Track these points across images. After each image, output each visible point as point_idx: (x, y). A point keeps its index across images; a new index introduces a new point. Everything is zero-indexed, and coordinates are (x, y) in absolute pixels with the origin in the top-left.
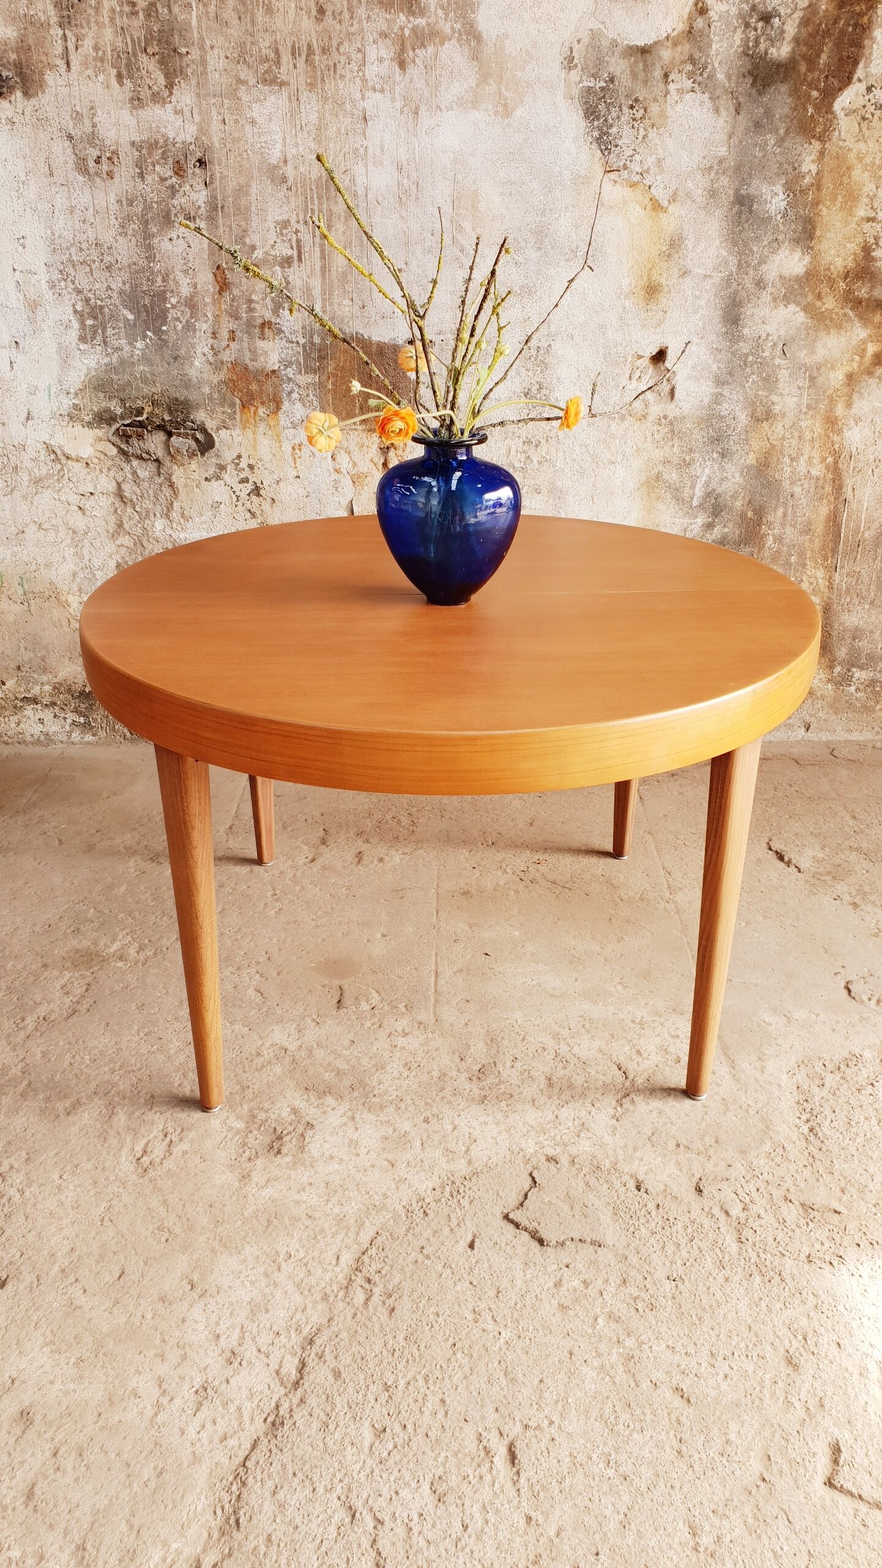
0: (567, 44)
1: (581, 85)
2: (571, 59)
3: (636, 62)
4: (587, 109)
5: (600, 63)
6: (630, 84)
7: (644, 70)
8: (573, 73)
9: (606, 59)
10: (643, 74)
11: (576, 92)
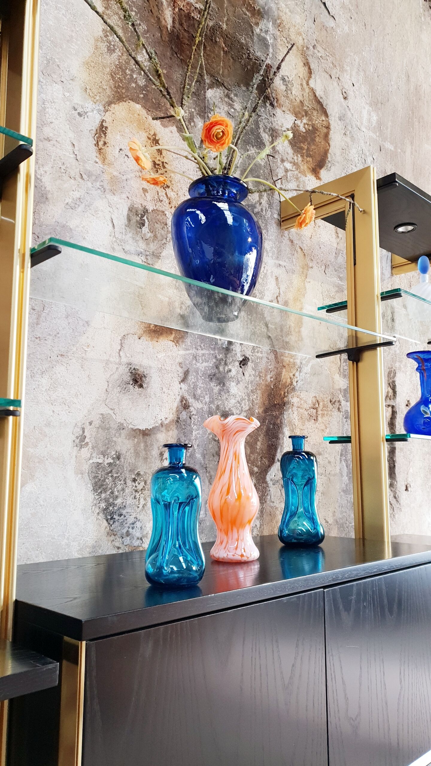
0: (79, 425)
1: (91, 461)
2: (82, 438)
3: (138, 443)
4: (96, 483)
5: (109, 442)
6: (134, 461)
7: (145, 450)
8: (84, 450)
9: (114, 439)
10: (144, 452)
11: (86, 467)
